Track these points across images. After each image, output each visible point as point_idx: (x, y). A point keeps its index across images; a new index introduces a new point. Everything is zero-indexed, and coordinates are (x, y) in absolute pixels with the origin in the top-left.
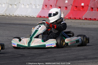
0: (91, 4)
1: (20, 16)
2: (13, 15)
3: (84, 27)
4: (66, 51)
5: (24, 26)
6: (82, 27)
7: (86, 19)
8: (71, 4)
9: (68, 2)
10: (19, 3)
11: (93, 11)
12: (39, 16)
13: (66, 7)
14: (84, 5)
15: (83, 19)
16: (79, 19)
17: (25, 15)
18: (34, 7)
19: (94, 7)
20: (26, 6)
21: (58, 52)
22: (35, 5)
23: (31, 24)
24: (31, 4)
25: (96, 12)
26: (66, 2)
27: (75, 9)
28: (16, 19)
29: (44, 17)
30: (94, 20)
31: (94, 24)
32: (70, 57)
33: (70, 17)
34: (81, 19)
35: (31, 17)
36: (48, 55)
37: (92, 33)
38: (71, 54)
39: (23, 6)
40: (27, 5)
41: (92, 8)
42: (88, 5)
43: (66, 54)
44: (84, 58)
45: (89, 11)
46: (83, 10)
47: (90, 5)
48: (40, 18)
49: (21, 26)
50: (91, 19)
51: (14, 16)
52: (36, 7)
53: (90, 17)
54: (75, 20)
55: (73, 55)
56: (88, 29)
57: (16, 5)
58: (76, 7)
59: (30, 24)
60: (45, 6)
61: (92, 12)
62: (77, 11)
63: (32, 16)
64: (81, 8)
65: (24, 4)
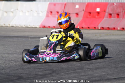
0: (109, 9)
1: (18, 27)
2: (8, 26)
3: (100, 38)
4: (77, 71)
5: (24, 39)
6: (98, 38)
7: (103, 28)
8: (82, 10)
9: (79, 7)
10: (17, 10)
11: (112, 18)
12: (42, 26)
13: (77, 14)
14: (100, 10)
15: (99, 28)
16: (93, 28)
17: (24, 25)
18: (35, 14)
19: (113, 13)
20: (25, 13)
21: (66, 72)
22: (36, 11)
23: (33, 36)
24: (32, 10)
25: (115, 19)
26: (77, 7)
27: (88, 16)
28: (13, 30)
29: (49, 26)
30: (113, 29)
31: (113, 35)
32: (82, 78)
33: (82, 26)
34: (96, 28)
35: (32, 27)
36: (53, 77)
37: (110, 47)
38: (82, 74)
39: (21, 14)
40: (27, 12)
41: (110, 15)
42: (104, 10)
43: (77, 75)
44: (99, 79)
45: (107, 18)
46: (98, 17)
47: (107, 11)
48: (45, 29)
49: (20, 39)
50: (109, 29)
51: (10, 27)
52: (38, 14)
53: (108, 26)
54: (88, 30)
55: (86, 75)
56: (106, 42)
57: (12, 12)
58: (90, 13)
59: (31, 36)
60: (50, 13)
61: (110, 19)
62: (91, 18)
63: (34, 25)
64: (96, 14)
65: (22, 11)
